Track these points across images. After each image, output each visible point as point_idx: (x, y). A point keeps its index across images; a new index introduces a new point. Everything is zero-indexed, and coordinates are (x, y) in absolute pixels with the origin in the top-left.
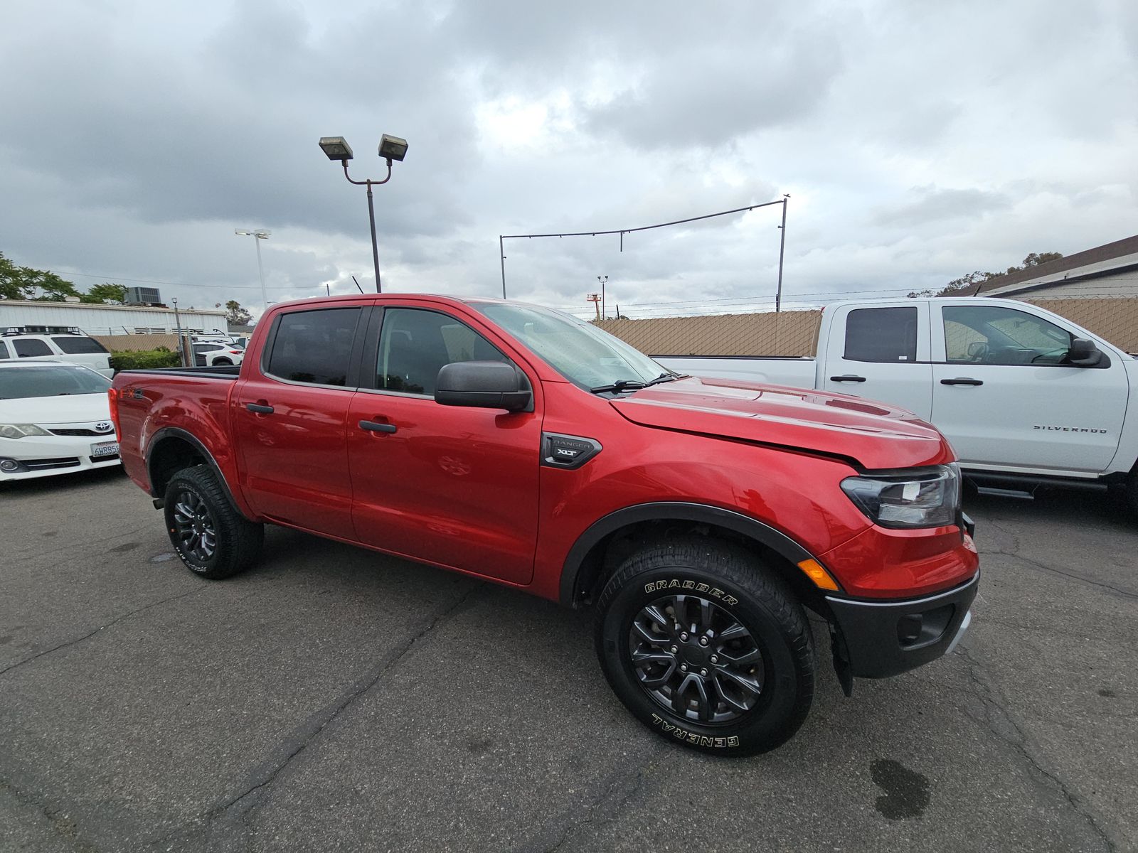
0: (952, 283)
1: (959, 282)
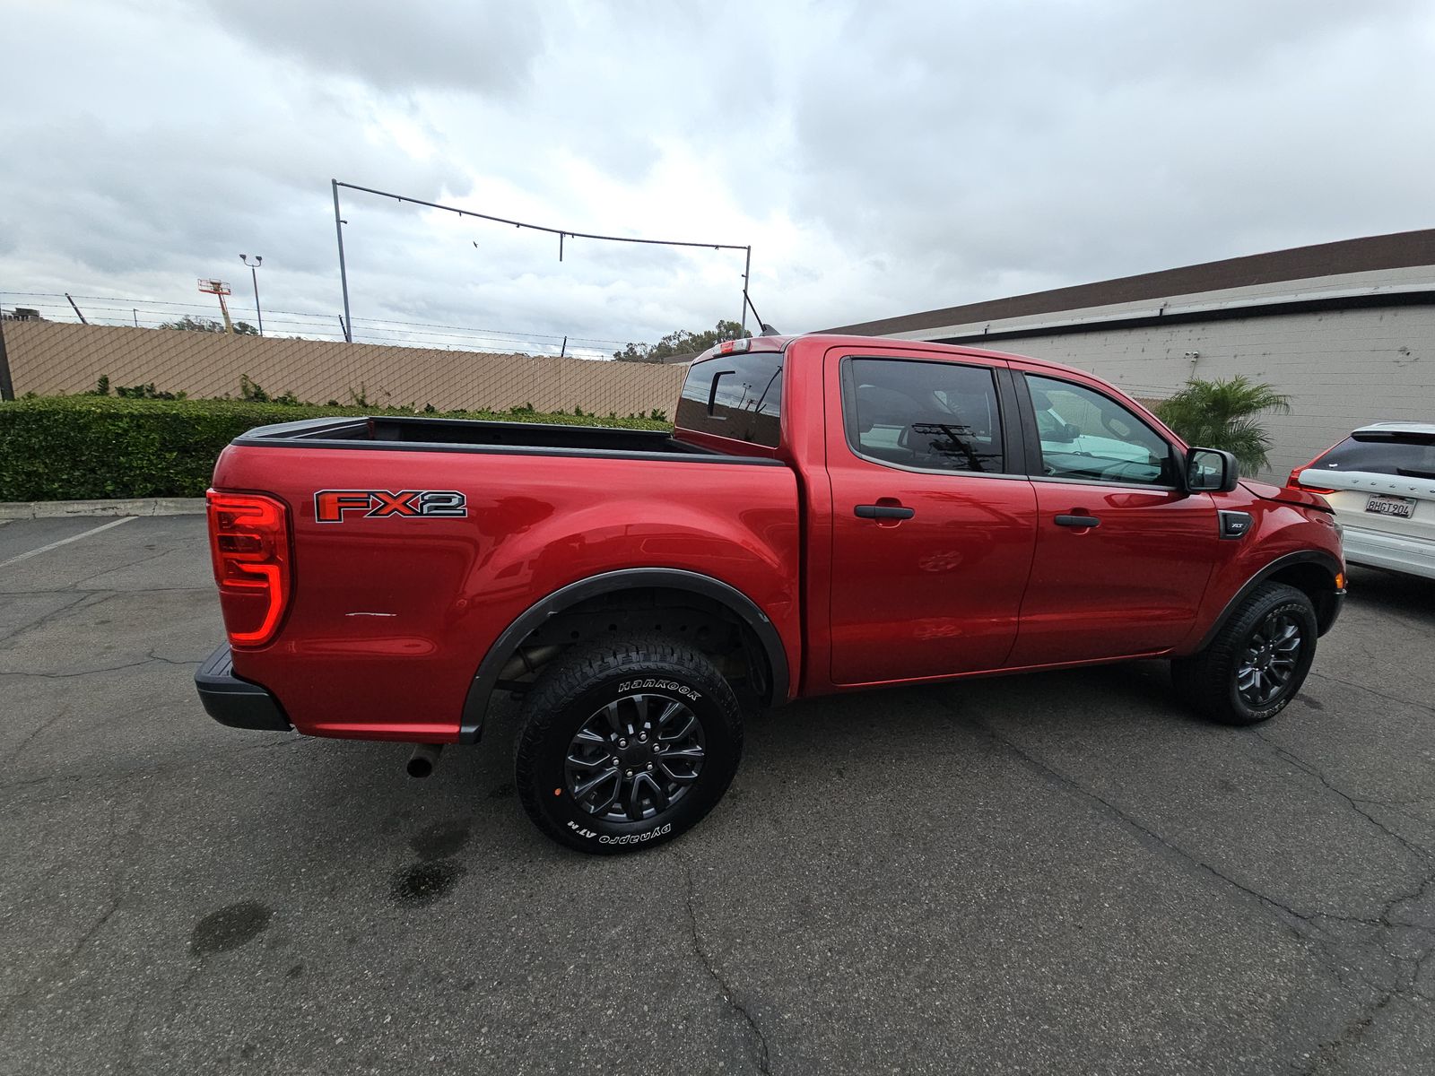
0: (664, 339)
1: (669, 338)
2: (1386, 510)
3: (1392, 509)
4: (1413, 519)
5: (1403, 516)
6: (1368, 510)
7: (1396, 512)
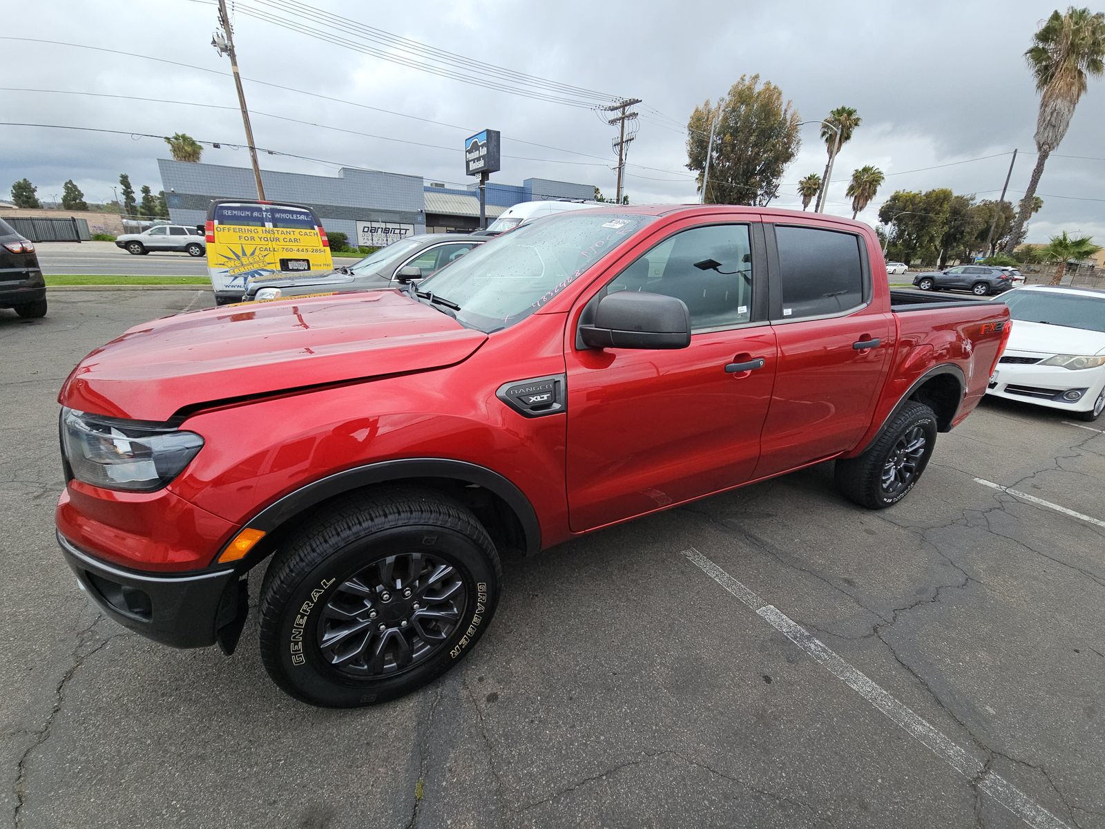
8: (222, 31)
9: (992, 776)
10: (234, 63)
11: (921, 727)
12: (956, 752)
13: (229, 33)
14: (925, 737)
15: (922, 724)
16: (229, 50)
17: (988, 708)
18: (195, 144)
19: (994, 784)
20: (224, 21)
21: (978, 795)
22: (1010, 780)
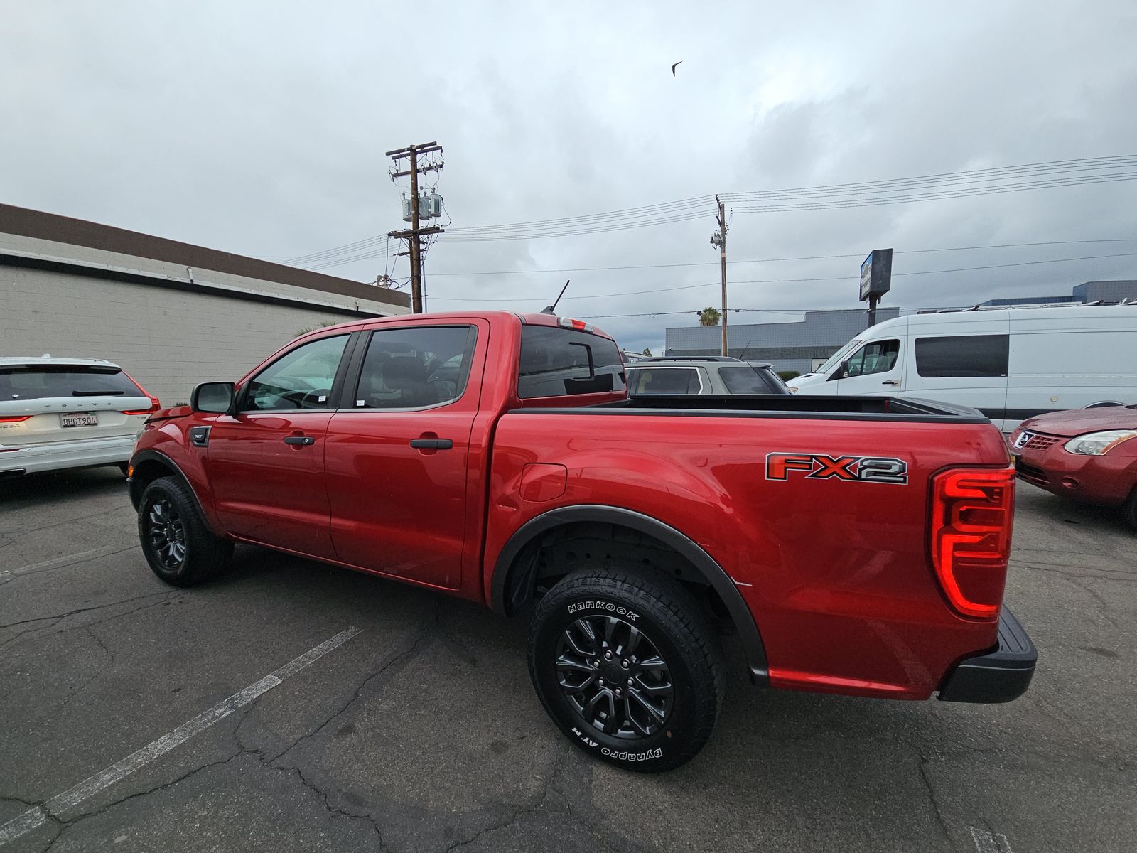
2: (78, 423)
3: (82, 422)
4: (99, 426)
5: (92, 425)
6: (65, 426)
7: (86, 423)
8: (719, 229)
9: (42, 819)
10: (723, 251)
11: (107, 778)
12: (74, 798)
13: (724, 232)
14: (97, 779)
15: (111, 779)
16: (722, 243)
17: (123, 838)
18: (716, 312)
19: (35, 818)
20: (722, 223)
21: (29, 804)
22: (33, 831)
